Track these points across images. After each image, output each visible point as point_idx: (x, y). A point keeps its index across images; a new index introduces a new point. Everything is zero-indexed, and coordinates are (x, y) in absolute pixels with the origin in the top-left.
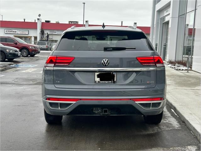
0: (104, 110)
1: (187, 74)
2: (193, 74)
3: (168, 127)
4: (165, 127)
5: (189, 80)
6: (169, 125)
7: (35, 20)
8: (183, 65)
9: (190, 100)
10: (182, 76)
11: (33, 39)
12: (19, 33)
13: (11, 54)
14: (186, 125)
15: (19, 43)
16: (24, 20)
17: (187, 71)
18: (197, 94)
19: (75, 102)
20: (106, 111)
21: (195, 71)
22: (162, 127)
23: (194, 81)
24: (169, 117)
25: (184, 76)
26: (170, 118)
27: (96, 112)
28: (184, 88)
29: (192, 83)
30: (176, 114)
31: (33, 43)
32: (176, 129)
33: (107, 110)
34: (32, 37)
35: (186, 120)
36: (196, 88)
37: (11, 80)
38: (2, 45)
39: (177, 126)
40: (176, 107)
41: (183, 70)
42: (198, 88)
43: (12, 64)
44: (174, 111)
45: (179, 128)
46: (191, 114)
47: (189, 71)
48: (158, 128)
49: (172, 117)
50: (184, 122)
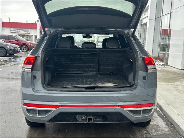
0: (88, 118)
1: (164, 69)
2: (170, 69)
3: (156, 131)
4: (153, 131)
5: (168, 76)
6: (157, 128)
7: (36, 22)
8: (160, 60)
9: (173, 98)
10: (161, 71)
11: (34, 37)
12: (22, 32)
13: (11, 50)
14: (175, 128)
15: (20, 40)
16: (27, 21)
17: (164, 66)
18: (179, 90)
19: (55, 109)
20: (90, 119)
21: (171, 66)
22: (150, 131)
23: (172, 75)
24: (155, 117)
25: (162, 71)
26: (156, 119)
27: (80, 120)
28: (165, 83)
29: (170, 77)
30: (162, 114)
31: (34, 40)
32: (166, 134)
33: (92, 118)
34: (33, 35)
35: (175, 122)
36: (176, 83)
37: (7, 74)
38: (4, 42)
39: (166, 130)
40: (162, 106)
41: (160, 65)
42: (178, 84)
43: (12, 59)
44: (160, 110)
45: (168, 133)
46: (178, 115)
47: (166, 66)
48: (146, 132)
49: (158, 117)
50: (172, 124)
